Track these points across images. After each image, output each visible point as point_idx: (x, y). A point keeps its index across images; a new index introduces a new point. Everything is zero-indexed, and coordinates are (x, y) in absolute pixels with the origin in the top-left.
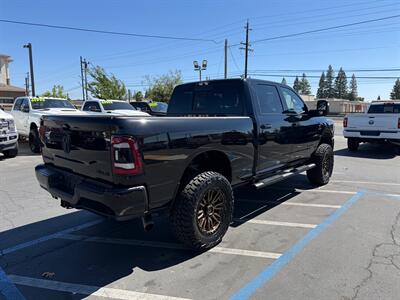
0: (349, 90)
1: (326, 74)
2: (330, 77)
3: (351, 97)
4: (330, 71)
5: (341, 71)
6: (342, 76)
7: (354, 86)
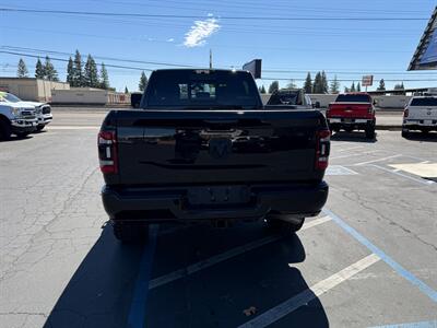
0: (101, 80)
1: (73, 59)
2: (78, 62)
3: (104, 86)
4: (78, 56)
5: (90, 57)
6: (91, 63)
7: (104, 76)
